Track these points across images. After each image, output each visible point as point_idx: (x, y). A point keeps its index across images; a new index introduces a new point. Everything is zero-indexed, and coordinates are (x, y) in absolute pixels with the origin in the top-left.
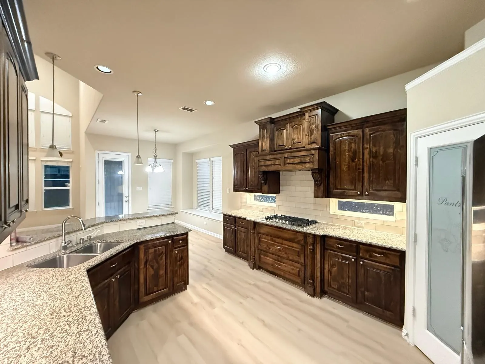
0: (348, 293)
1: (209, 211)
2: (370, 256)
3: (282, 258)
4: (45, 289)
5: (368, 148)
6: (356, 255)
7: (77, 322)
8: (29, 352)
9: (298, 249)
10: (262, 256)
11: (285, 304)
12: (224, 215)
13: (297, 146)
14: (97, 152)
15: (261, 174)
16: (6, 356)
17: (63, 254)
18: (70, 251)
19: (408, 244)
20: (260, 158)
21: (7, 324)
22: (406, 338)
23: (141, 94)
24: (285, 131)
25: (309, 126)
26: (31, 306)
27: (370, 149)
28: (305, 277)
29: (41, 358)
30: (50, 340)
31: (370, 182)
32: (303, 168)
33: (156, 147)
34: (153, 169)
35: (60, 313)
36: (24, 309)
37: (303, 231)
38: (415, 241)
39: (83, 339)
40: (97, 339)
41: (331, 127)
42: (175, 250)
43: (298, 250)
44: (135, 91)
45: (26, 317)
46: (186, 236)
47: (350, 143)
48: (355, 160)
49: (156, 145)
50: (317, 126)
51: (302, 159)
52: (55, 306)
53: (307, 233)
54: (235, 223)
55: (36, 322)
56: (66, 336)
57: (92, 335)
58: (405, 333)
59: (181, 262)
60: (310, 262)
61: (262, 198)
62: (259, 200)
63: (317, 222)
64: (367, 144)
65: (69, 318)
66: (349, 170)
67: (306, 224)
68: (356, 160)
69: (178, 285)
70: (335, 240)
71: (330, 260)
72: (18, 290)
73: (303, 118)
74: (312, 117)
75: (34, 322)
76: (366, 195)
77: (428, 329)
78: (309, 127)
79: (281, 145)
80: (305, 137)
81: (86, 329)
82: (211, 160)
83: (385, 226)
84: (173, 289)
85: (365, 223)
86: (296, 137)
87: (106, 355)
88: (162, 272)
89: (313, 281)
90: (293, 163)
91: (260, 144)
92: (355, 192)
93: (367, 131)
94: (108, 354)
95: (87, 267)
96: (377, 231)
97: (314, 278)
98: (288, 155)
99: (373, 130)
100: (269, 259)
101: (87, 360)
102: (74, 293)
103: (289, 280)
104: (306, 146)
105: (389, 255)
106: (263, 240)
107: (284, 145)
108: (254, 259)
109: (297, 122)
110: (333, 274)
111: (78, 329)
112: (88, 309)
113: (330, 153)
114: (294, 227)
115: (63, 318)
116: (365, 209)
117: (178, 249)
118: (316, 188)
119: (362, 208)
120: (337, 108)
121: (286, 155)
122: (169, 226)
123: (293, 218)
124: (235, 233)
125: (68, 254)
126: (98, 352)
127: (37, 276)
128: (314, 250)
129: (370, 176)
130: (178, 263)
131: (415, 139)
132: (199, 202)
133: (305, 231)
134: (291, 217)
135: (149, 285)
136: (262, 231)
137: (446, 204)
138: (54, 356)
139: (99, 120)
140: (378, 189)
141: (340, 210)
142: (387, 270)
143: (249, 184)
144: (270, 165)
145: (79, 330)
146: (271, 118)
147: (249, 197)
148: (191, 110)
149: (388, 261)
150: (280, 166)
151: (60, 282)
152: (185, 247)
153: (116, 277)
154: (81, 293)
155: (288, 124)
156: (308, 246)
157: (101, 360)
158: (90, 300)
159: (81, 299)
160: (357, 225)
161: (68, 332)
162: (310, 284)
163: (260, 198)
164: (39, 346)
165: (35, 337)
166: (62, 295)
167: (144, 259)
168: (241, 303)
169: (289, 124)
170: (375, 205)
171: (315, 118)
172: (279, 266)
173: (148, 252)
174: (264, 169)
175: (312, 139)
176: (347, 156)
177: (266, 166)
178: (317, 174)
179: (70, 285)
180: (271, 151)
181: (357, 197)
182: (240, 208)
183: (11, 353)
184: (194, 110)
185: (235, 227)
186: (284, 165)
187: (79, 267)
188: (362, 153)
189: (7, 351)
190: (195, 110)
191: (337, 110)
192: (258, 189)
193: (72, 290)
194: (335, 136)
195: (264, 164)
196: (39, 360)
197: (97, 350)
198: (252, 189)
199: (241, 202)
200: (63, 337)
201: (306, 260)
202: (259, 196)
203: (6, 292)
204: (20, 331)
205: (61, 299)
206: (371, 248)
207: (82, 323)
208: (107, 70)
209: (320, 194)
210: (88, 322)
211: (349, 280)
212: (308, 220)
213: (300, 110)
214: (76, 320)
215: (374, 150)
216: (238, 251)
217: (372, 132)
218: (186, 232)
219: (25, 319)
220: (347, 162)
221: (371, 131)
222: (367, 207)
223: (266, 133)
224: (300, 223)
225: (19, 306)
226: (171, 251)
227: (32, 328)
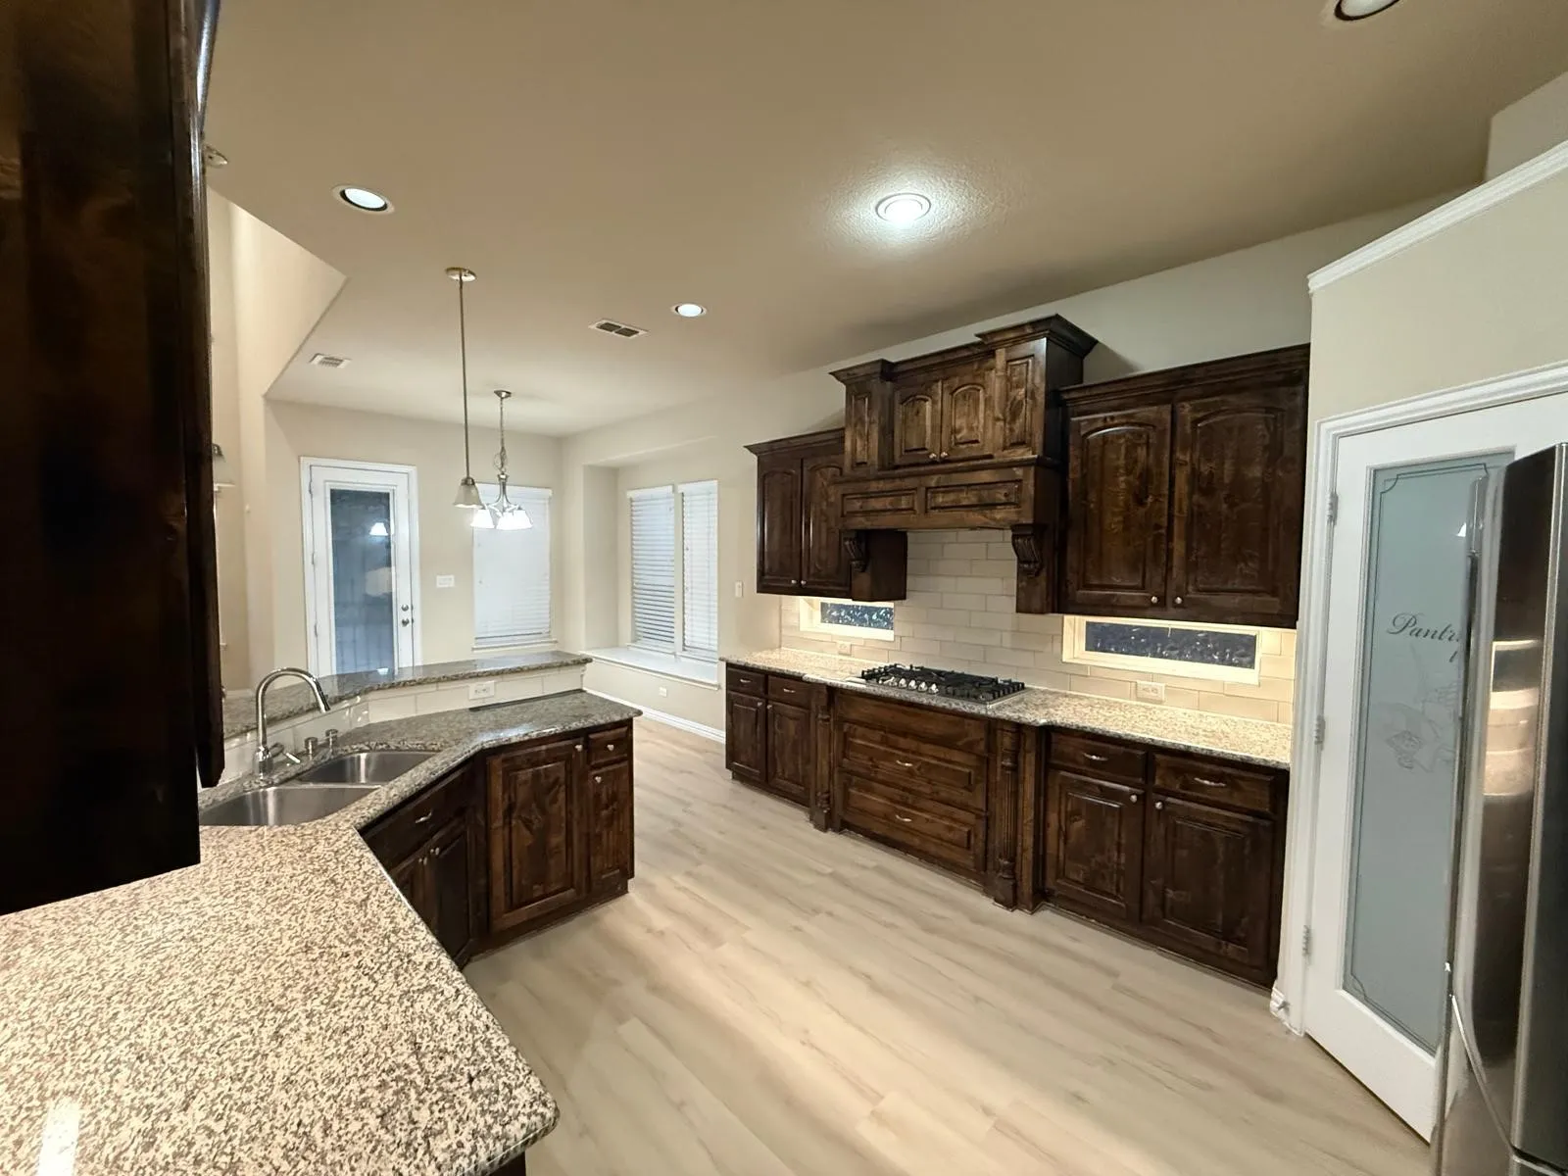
0: (1114, 892)
1: (674, 654)
2: (1186, 786)
3: (919, 795)
4: (255, 885)
5: (1186, 463)
6: (1143, 783)
7: (389, 968)
8: (285, 1045)
9: (968, 766)
10: (853, 791)
11: (930, 930)
12: (729, 665)
13: (966, 451)
14: (306, 461)
15: (850, 540)
16: (225, 1057)
17: (262, 784)
18: (283, 778)
19: (1297, 750)
20: (849, 488)
21: (187, 978)
22: (1281, 1013)
23: (472, 278)
24: (928, 405)
25: (1007, 391)
26: (234, 929)
27: (1193, 469)
28: (986, 852)
29: (326, 1058)
30: (331, 1015)
31: (1190, 567)
32: (987, 523)
33: (503, 448)
34: (495, 519)
35: (330, 947)
36: (215, 939)
37: (983, 712)
38: (1320, 740)
39: (424, 1011)
40: (466, 1011)
41: (1074, 395)
42: (595, 772)
43: (967, 770)
44: (454, 269)
45: (233, 958)
46: (625, 729)
47: (1131, 448)
48: (1147, 497)
49: (504, 438)
50: (1033, 393)
51: (985, 493)
52: (305, 930)
53: (997, 720)
54: (766, 692)
55: (267, 969)
56: (372, 1003)
57: (447, 999)
58: (1277, 1002)
59: (611, 808)
60: (1002, 808)
61: (849, 614)
62: (837, 620)
63: (1023, 687)
64: (1184, 450)
65: (360, 958)
66: (1126, 528)
67: (992, 692)
68: (1150, 499)
69: (604, 877)
70: (1081, 740)
71: (1063, 800)
72: (171, 887)
73: (988, 365)
74: (1018, 362)
75: (262, 970)
76: (1176, 606)
77: (1344, 988)
78: (1007, 395)
79: (915, 447)
80: (994, 424)
81: (424, 985)
82: (680, 492)
83: (1229, 697)
84: (589, 890)
85: (1170, 691)
86: (964, 425)
87: (505, 1048)
88: (557, 840)
89: (1013, 860)
90: (954, 504)
91: (848, 444)
92: (1144, 596)
93: (1186, 410)
94: (510, 1045)
95: (357, 821)
96: (1205, 714)
97: (1015, 854)
98: (938, 482)
99: (1205, 407)
100: (874, 798)
101: (458, 1061)
102: (348, 895)
103: (936, 861)
104: (995, 455)
105: (1241, 783)
106: (859, 741)
107: (924, 449)
108: (828, 799)
109: (968, 379)
110: (1072, 840)
111: (398, 985)
112: (410, 936)
113: (1071, 476)
114: (957, 701)
115: (344, 960)
116: (1168, 647)
117: (604, 770)
118: (1024, 584)
119: (1159, 645)
120: (1093, 335)
121: (933, 481)
122: (568, 700)
123: (949, 676)
124: (765, 720)
125: (276, 785)
126: (482, 1042)
127: (214, 847)
128: (1015, 769)
129: (1189, 549)
130: (604, 813)
131: (1331, 439)
132: (638, 624)
133: (989, 713)
134: (941, 672)
135: (520, 882)
136: (854, 716)
137: (1413, 631)
138: (361, 1054)
139: (319, 358)
140: (1215, 586)
141: (1091, 650)
142: (1233, 826)
143: (809, 568)
144: (880, 512)
145: (403, 987)
146: (884, 362)
147: (805, 610)
148: (629, 333)
149: (1236, 800)
150: (912, 516)
151: (292, 863)
152: (625, 764)
153: (429, 852)
154: (369, 894)
155: (940, 384)
156: (999, 758)
157: (498, 1060)
158: (404, 913)
159: (375, 908)
160: (1147, 695)
161: (374, 993)
162: (1003, 871)
163: (843, 614)
164: (304, 1029)
165: (285, 1008)
166: (313, 899)
167: (503, 799)
168: (797, 929)
169: (943, 384)
170: (1200, 635)
171: (1028, 366)
172: (906, 820)
173: (516, 777)
174: (861, 523)
175: (1017, 431)
176: (1123, 486)
177: (866, 513)
178: (1029, 540)
179: (326, 871)
180: (882, 468)
181: (1149, 612)
182: (778, 644)
183: (232, 1047)
184: (637, 332)
185: (767, 704)
186: (926, 512)
187: (333, 823)
188: (1167, 478)
189: (220, 1044)
190: (641, 333)
191: (1094, 342)
192: (839, 585)
193: (339, 886)
194: (1086, 423)
195: (861, 507)
196: (321, 1063)
197: (477, 1037)
198: (819, 584)
199: (780, 627)
200: (366, 1006)
201: (993, 800)
202: (840, 607)
203: (138, 894)
204: (232, 993)
205: (318, 911)
206: (1191, 762)
207: (406, 971)
208: (372, 200)
209: (1037, 603)
210: (422, 967)
211: (1119, 857)
212: (995, 681)
213: (979, 339)
214: (384, 963)
215: (1205, 469)
216: (774, 777)
217: (1200, 415)
218: (626, 716)
219: (231, 962)
220: (1121, 504)
221: (1199, 411)
222: (1176, 642)
223: (869, 409)
224: (973, 691)
225: (199, 931)
226: (584, 777)
227: (263, 987)
